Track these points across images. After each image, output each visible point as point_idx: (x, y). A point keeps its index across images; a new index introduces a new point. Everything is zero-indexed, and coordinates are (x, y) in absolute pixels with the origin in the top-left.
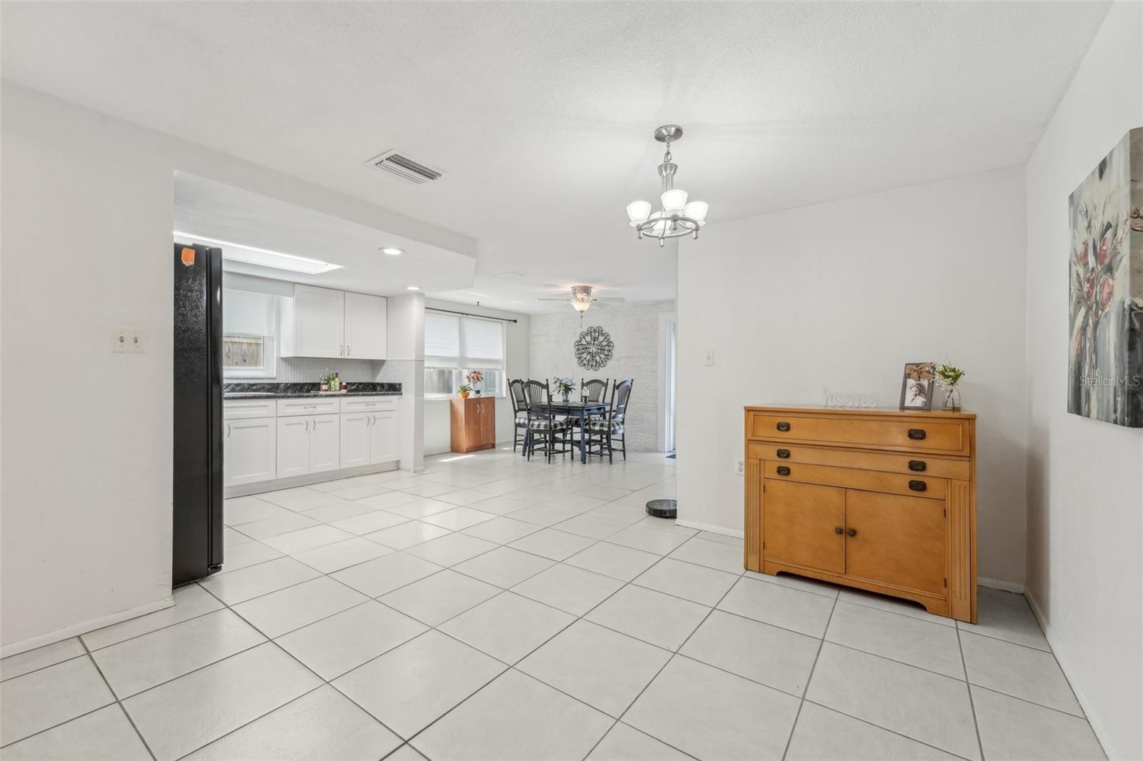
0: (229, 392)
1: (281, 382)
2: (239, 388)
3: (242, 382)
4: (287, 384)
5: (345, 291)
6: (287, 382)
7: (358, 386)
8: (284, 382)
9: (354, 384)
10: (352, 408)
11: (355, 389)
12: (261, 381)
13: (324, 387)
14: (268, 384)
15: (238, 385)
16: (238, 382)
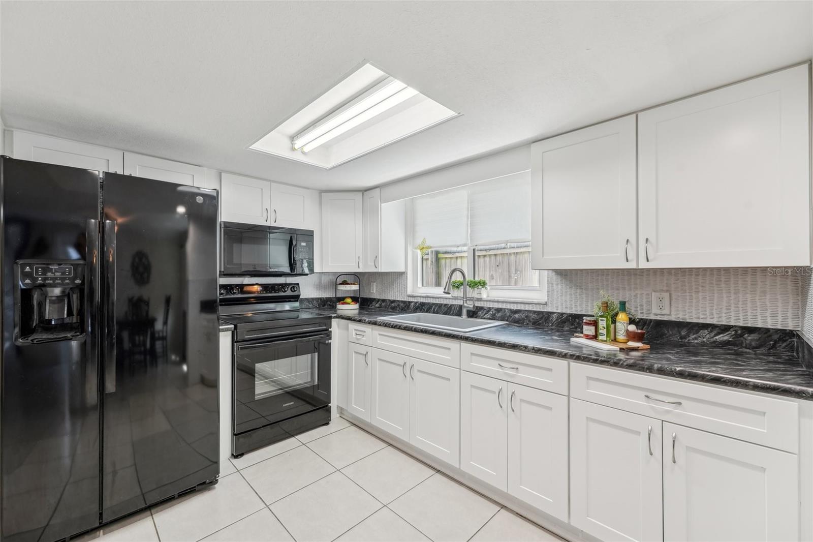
0: (489, 319)
1: (555, 311)
2: (500, 314)
3: (504, 306)
4: (562, 314)
5: (636, 113)
6: (564, 312)
7: (737, 336)
8: (559, 311)
9: (725, 329)
10: (597, 391)
11: (727, 343)
12: (527, 308)
13: (589, 330)
14: (535, 312)
15: (499, 310)
16: (500, 306)
